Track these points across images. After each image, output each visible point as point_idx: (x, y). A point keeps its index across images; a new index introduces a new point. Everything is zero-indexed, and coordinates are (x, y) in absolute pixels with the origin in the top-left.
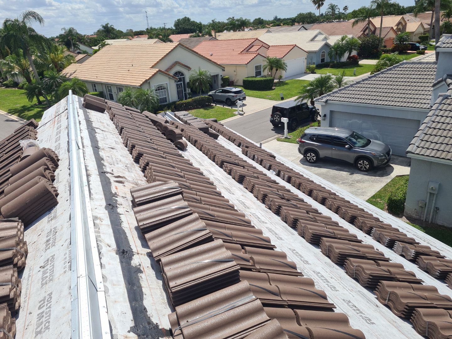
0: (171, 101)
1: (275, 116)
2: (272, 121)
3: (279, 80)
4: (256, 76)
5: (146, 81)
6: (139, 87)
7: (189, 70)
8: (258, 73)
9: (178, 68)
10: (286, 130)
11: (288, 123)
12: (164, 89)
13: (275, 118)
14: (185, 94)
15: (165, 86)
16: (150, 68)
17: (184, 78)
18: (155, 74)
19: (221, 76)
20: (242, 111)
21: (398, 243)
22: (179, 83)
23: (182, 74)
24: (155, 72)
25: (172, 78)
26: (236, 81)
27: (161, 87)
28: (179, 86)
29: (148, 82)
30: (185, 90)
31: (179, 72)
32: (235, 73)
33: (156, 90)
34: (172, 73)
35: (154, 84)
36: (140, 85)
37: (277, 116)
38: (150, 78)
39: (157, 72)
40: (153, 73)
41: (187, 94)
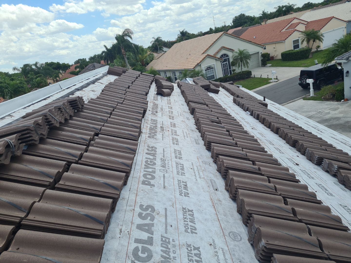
0: (218, 78)
1: (303, 79)
2: (300, 84)
3: (317, 49)
4: (294, 48)
5: (198, 64)
6: (193, 69)
7: (232, 52)
8: (296, 46)
9: (223, 52)
10: (312, 90)
11: (313, 83)
12: (212, 68)
13: (302, 81)
14: (230, 71)
15: (213, 66)
16: (202, 54)
17: (229, 59)
18: (205, 58)
19: (261, 53)
20: (277, 79)
21: (326, 160)
22: (225, 63)
23: (227, 56)
24: (205, 56)
25: (217, 59)
26: (276, 55)
27: (210, 67)
28: (225, 65)
29: (199, 64)
30: (230, 68)
31: (225, 55)
32: (275, 50)
33: (206, 70)
34: (219, 56)
35: (204, 66)
36: (193, 67)
37: (304, 79)
38: (201, 62)
39: (206, 56)
40: (203, 58)
41: (232, 71)
